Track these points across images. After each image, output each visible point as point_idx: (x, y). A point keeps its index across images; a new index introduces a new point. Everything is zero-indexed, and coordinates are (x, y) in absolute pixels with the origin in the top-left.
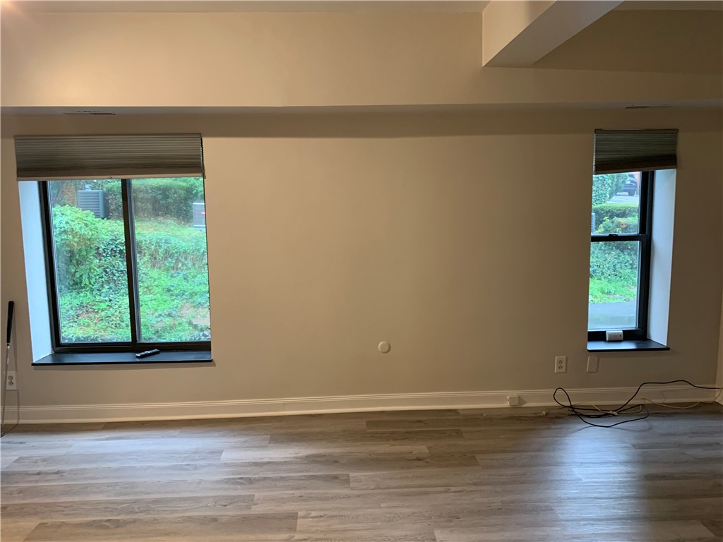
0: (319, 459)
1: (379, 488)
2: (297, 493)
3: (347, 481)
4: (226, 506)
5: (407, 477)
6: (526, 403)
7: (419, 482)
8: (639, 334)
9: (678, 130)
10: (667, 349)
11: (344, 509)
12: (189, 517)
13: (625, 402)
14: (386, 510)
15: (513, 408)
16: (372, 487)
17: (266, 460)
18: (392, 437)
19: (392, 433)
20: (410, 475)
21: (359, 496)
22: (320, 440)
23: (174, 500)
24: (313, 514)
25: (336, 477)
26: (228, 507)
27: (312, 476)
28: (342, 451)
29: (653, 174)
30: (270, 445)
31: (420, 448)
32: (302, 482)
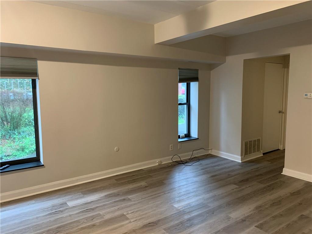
0: (111, 195)
1: (143, 199)
2: (116, 208)
3: (129, 200)
4: (92, 220)
5: (148, 193)
6: (162, 162)
7: (154, 193)
8: (188, 135)
9: (198, 70)
10: (198, 139)
11: (138, 208)
12: (82, 228)
13: (190, 157)
14: (152, 204)
15: (159, 165)
16: (140, 199)
17: (90, 201)
18: (129, 182)
19: (128, 181)
20: (149, 192)
21: (139, 203)
22: (103, 189)
23: (66, 225)
24: (129, 212)
25: (124, 200)
26: (94, 220)
27: (115, 201)
28: (117, 191)
29: (190, 83)
30: (84, 196)
31: (143, 183)
32: (113, 204)
